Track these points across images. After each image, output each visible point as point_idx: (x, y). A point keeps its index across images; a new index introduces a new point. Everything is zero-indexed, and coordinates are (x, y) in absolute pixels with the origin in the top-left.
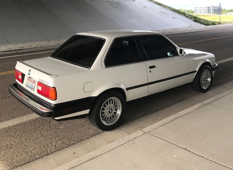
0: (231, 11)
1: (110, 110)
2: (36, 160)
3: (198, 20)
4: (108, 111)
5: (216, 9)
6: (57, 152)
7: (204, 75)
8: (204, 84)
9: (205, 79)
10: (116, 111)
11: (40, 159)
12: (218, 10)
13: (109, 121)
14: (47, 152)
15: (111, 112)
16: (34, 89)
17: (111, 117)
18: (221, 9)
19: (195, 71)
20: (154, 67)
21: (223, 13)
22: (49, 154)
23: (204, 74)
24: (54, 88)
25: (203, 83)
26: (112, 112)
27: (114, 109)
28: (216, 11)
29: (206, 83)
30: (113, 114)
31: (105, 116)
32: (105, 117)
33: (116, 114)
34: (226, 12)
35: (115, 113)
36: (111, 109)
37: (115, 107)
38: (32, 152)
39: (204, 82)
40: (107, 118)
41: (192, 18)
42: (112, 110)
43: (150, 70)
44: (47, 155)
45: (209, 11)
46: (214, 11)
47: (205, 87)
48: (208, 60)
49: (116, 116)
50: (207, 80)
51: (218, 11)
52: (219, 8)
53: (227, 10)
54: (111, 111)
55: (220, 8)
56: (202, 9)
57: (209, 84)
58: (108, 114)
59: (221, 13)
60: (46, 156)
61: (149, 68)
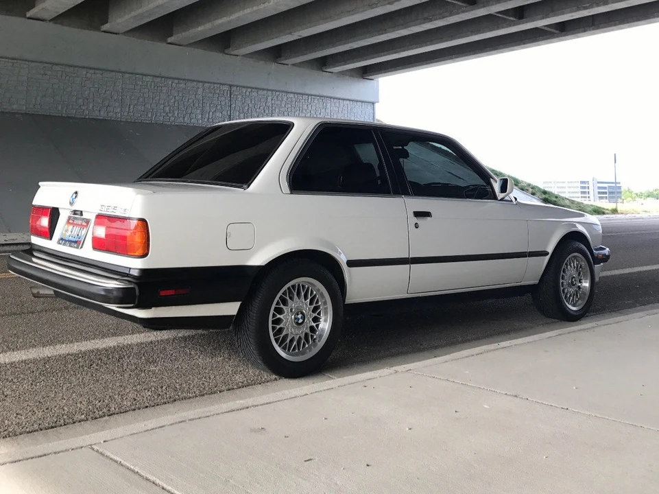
0: (649, 196)
1: (300, 316)
2: (74, 423)
3: (554, 199)
4: (293, 317)
5: (605, 188)
6: (137, 411)
7: (571, 271)
8: (570, 296)
9: (572, 282)
10: (314, 325)
11: (88, 422)
12: (611, 190)
13: (294, 349)
14: (109, 410)
15: (301, 321)
16: (83, 244)
17: (300, 338)
18: (620, 188)
19: (545, 254)
20: (426, 214)
21: (624, 201)
22: (114, 414)
23: (571, 267)
24: (143, 221)
25: (567, 293)
26: (303, 322)
27: (310, 316)
28: (606, 193)
29: (577, 295)
30: (305, 329)
31: (284, 333)
32: (282, 336)
33: (315, 333)
34: (635, 198)
35: (312, 329)
36: (302, 313)
37: (314, 311)
38: (65, 408)
39: (572, 290)
40: (288, 340)
41: (538, 194)
42: (303, 317)
43: (415, 220)
44: (109, 416)
45: (585, 193)
46: (599, 193)
47: (574, 305)
48: (580, 228)
49: (315, 339)
50: (579, 287)
51: (610, 193)
52: (614, 185)
53: (635, 192)
54: (301, 318)
55: (618, 185)
56: (564, 187)
57: (587, 298)
58: (293, 326)
59: (620, 200)
60: (107, 418)
61: (412, 215)
